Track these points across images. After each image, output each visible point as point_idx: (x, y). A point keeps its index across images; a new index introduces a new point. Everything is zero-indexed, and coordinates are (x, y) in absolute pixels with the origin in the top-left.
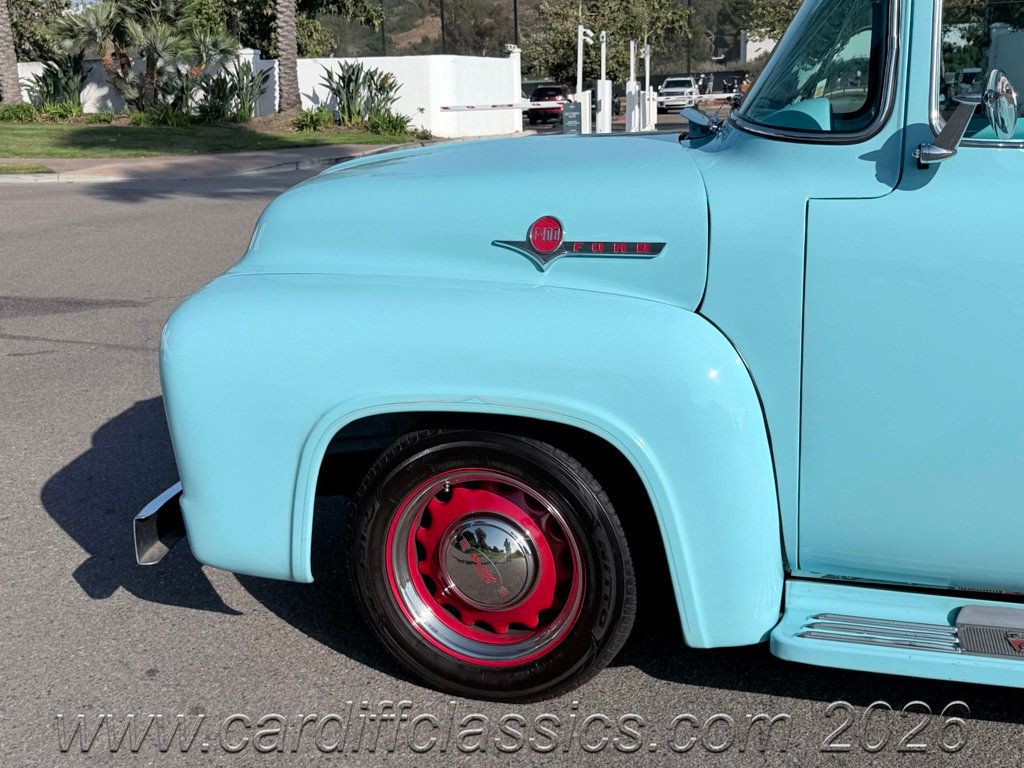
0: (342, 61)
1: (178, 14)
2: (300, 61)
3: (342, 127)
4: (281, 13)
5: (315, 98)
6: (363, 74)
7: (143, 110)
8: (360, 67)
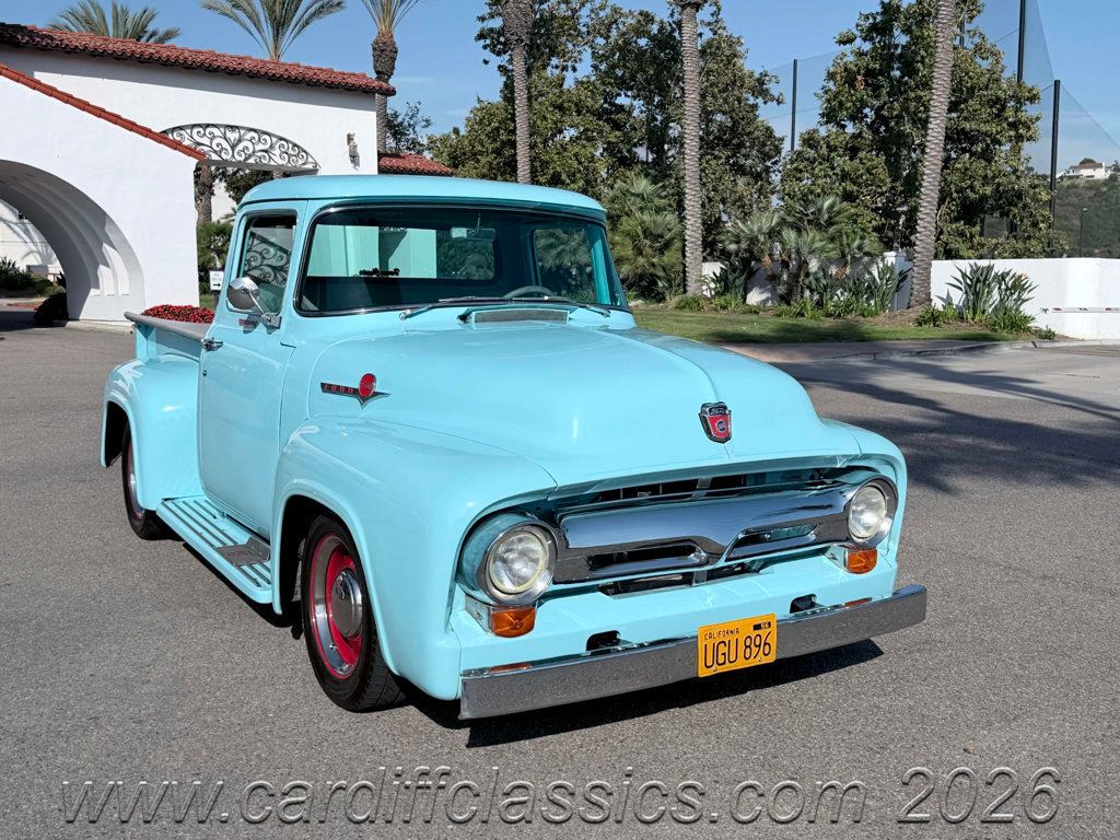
0: (972, 262)
1: (830, 223)
2: (935, 263)
3: (964, 324)
4: (921, 219)
5: (948, 301)
6: (993, 274)
7: (789, 304)
8: (990, 268)
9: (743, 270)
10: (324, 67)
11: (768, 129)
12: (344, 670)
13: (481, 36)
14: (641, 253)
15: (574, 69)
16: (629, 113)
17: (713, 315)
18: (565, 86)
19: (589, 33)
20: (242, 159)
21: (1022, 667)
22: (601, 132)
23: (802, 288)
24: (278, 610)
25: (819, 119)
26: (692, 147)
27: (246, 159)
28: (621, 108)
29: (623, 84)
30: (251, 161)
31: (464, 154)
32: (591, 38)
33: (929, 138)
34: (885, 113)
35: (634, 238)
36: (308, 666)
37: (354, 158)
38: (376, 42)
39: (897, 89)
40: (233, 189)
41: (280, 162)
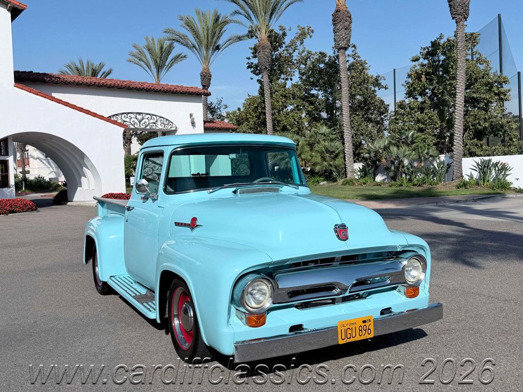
0: (481, 158)
1: (412, 142)
2: (464, 159)
3: (479, 187)
4: (456, 139)
5: (471, 177)
6: (491, 163)
7: (395, 180)
8: (490, 161)
9: (373, 166)
10: (179, 85)
11: (381, 101)
12: (186, 346)
13: (249, 67)
14: (325, 160)
15: (291, 79)
16: (317, 97)
17: (360, 187)
18: (287, 87)
19: (297, 63)
20: (144, 127)
21: (491, 340)
22: (304, 106)
23: (401, 173)
24: (159, 321)
25: (405, 95)
26: (346, 111)
27: (146, 127)
28: (313, 95)
29: (314, 85)
30: (148, 127)
31: (243, 119)
32: (298, 65)
33: (457, 102)
34: (436, 91)
35: (321, 153)
36: (172, 346)
37: (193, 124)
38: (202, 73)
39: (441, 80)
40: (140, 140)
41: (161, 127)
